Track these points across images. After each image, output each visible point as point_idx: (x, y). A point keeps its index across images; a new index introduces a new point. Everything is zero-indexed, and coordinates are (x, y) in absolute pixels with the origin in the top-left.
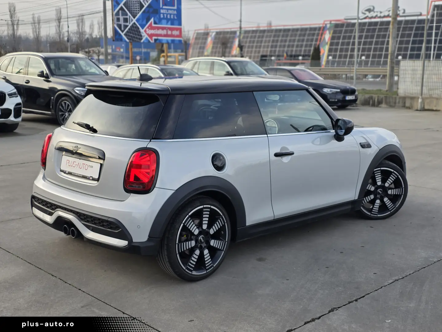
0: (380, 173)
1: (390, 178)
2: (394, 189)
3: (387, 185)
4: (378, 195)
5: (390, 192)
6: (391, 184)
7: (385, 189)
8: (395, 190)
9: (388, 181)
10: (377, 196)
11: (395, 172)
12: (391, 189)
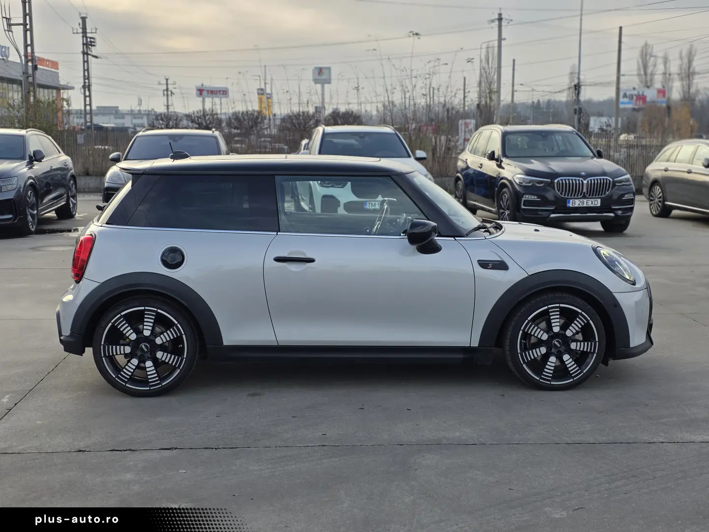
0: (558, 313)
1: (575, 322)
2: (580, 342)
3: (569, 333)
4: (553, 349)
5: (573, 346)
6: (577, 333)
7: (566, 341)
8: (582, 343)
9: (571, 328)
10: (551, 349)
11: (583, 313)
12: (577, 341)
